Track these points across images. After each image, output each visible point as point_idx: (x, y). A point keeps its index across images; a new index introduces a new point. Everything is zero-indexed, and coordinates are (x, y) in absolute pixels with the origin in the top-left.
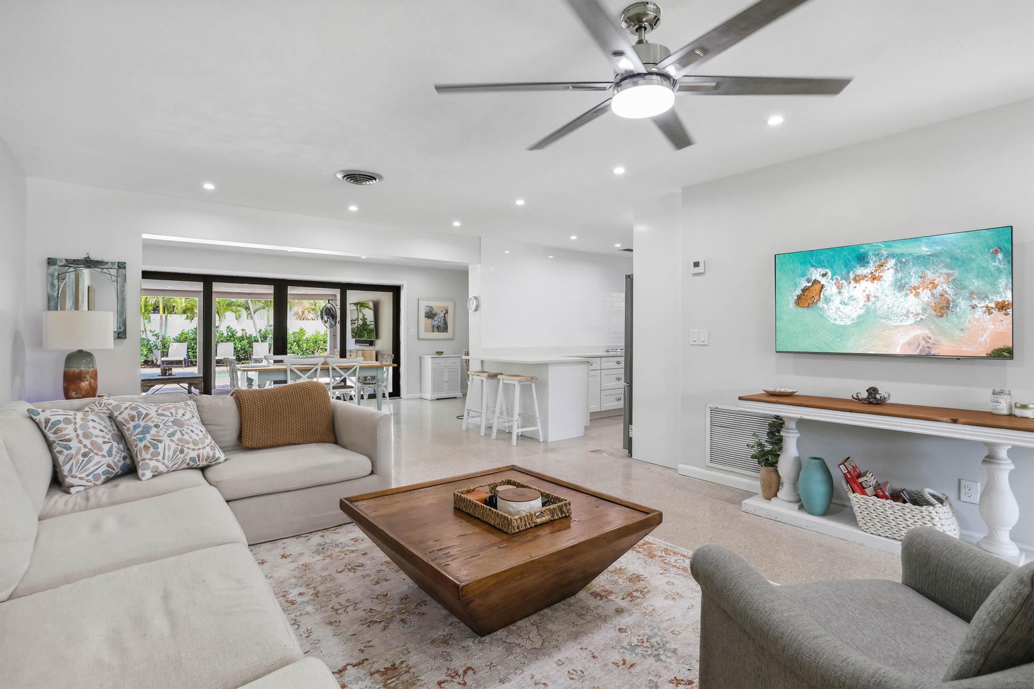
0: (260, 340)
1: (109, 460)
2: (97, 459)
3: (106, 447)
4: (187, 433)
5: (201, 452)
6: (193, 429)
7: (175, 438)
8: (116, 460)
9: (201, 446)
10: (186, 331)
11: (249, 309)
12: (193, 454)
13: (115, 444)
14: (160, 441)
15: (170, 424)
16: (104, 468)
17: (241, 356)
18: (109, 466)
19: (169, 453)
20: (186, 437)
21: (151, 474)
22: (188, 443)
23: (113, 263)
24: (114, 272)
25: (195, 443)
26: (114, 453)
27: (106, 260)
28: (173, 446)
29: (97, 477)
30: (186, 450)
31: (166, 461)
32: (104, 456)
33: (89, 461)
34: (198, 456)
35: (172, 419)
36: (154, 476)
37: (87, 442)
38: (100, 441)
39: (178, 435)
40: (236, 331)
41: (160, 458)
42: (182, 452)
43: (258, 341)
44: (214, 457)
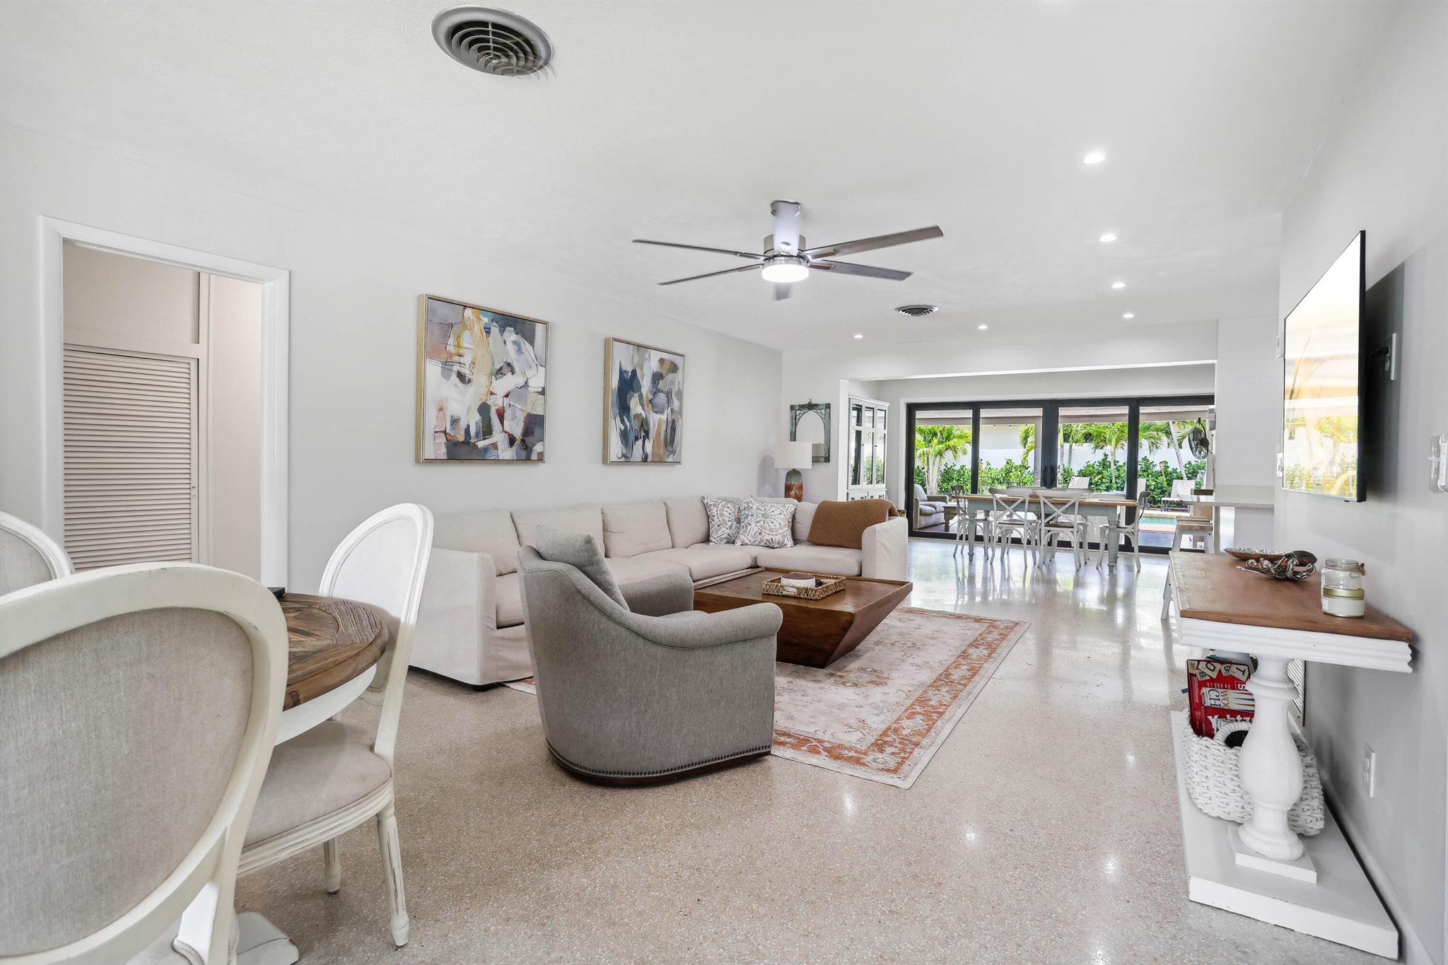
0: (1185, 476)
1: (729, 531)
2: (724, 529)
3: (729, 523)
4: (768, 523)
5: (774, 537)
6: (774, 521)
7: (758, 525)
8: (733, 532)
9: (774, 533)
10: (1091, 463)
11: (1171, 433)
12: (769, 537)
13: (735, 523)
14: (750, 525)
15: (760, 515)
16: (726, 535)
17: (1156, 497)
18: (729, 535)
19: (752, 533)
20: (766, 525)
21: (741, 543)
22: (766, 529)
23: (823, 405)
24: (823, 411)
25: (771, 530)
26: (733, 528)
27: (819, 403)
28: (756, 529)
29: (722, 539)
30: (763, 533)
31: (749, 537)
32: (727, 528)
33: (719, 530)
34: (772, 539)
35: (763, 513)
36: (742, 545)
37: (720, 519)
38: (727, 519)
39: (762, 523)
40: (1154, 464)
41: (746, 534)
42: (760, 534)
43: (1182, 478)
44: (783, 542)
